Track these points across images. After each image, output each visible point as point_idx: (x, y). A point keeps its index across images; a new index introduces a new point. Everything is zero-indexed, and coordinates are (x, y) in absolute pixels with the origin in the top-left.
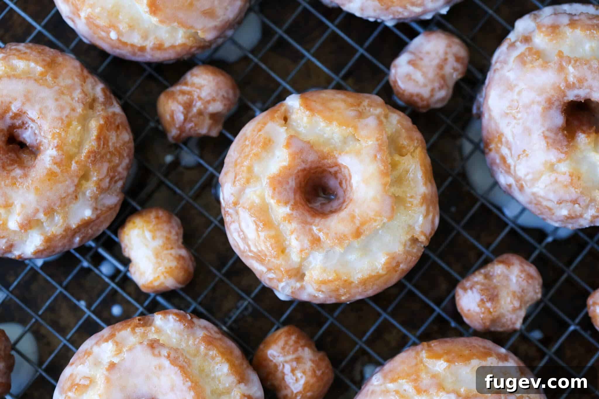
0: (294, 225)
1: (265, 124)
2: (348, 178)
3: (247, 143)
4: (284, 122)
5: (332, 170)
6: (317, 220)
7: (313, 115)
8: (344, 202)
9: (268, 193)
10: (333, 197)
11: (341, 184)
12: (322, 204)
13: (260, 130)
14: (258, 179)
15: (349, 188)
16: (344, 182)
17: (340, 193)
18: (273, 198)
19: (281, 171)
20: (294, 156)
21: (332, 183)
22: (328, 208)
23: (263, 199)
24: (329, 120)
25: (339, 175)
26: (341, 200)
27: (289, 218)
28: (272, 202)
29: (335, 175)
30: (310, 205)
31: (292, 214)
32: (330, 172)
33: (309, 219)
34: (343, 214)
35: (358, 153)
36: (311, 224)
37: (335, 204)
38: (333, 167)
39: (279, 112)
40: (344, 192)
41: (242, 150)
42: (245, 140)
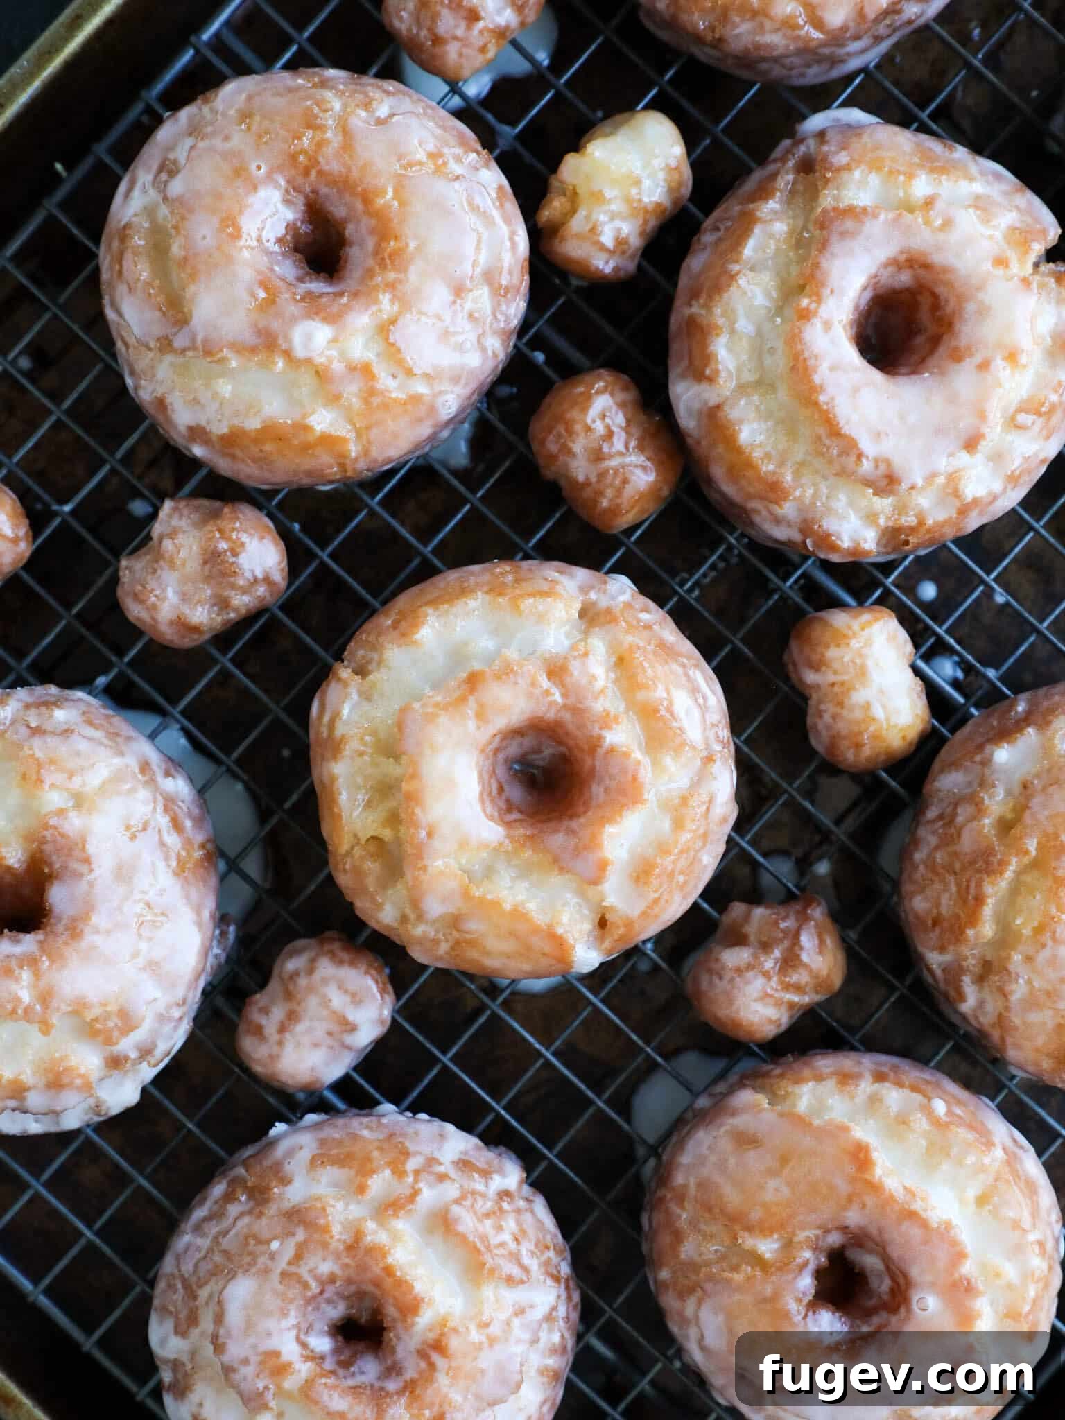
0: (599, 706)
1: (644, 914)
2: (485, 797)
3: (681, 879)
4: (607, 917)
5: (515, 815)
6: (551, 715)
7: (550, 926)
8: (497, 751)
9: (646, 773)
10: (517, 767)
11: (501, 789)
12: (539, 751)
13: (656, 901)
14: (665, 805)
15: (486, 777)
16: (495, 792)
17: (501, 772)
18: (639, 763)
19: (621, 816)
20: (593, 844)
21: (516, 793)
22: (528, 742)
23: (655, 763)
24: (518, 914)
25: (502, 804)
26: (501, 756)
27: (607, 721)
28: (637, 755)
29: (510, 807)
30: (563, 749)
31: (601, 728)
32: (521, 812)
33: (567, 716)
34: (500, 723)
35: (463, 844)
36: (565, 706)
37: (514, 749)
38: (516, 821)
39: (616, 937)
40: (494, 771)
41: (692, 863)
42: (685, 883)
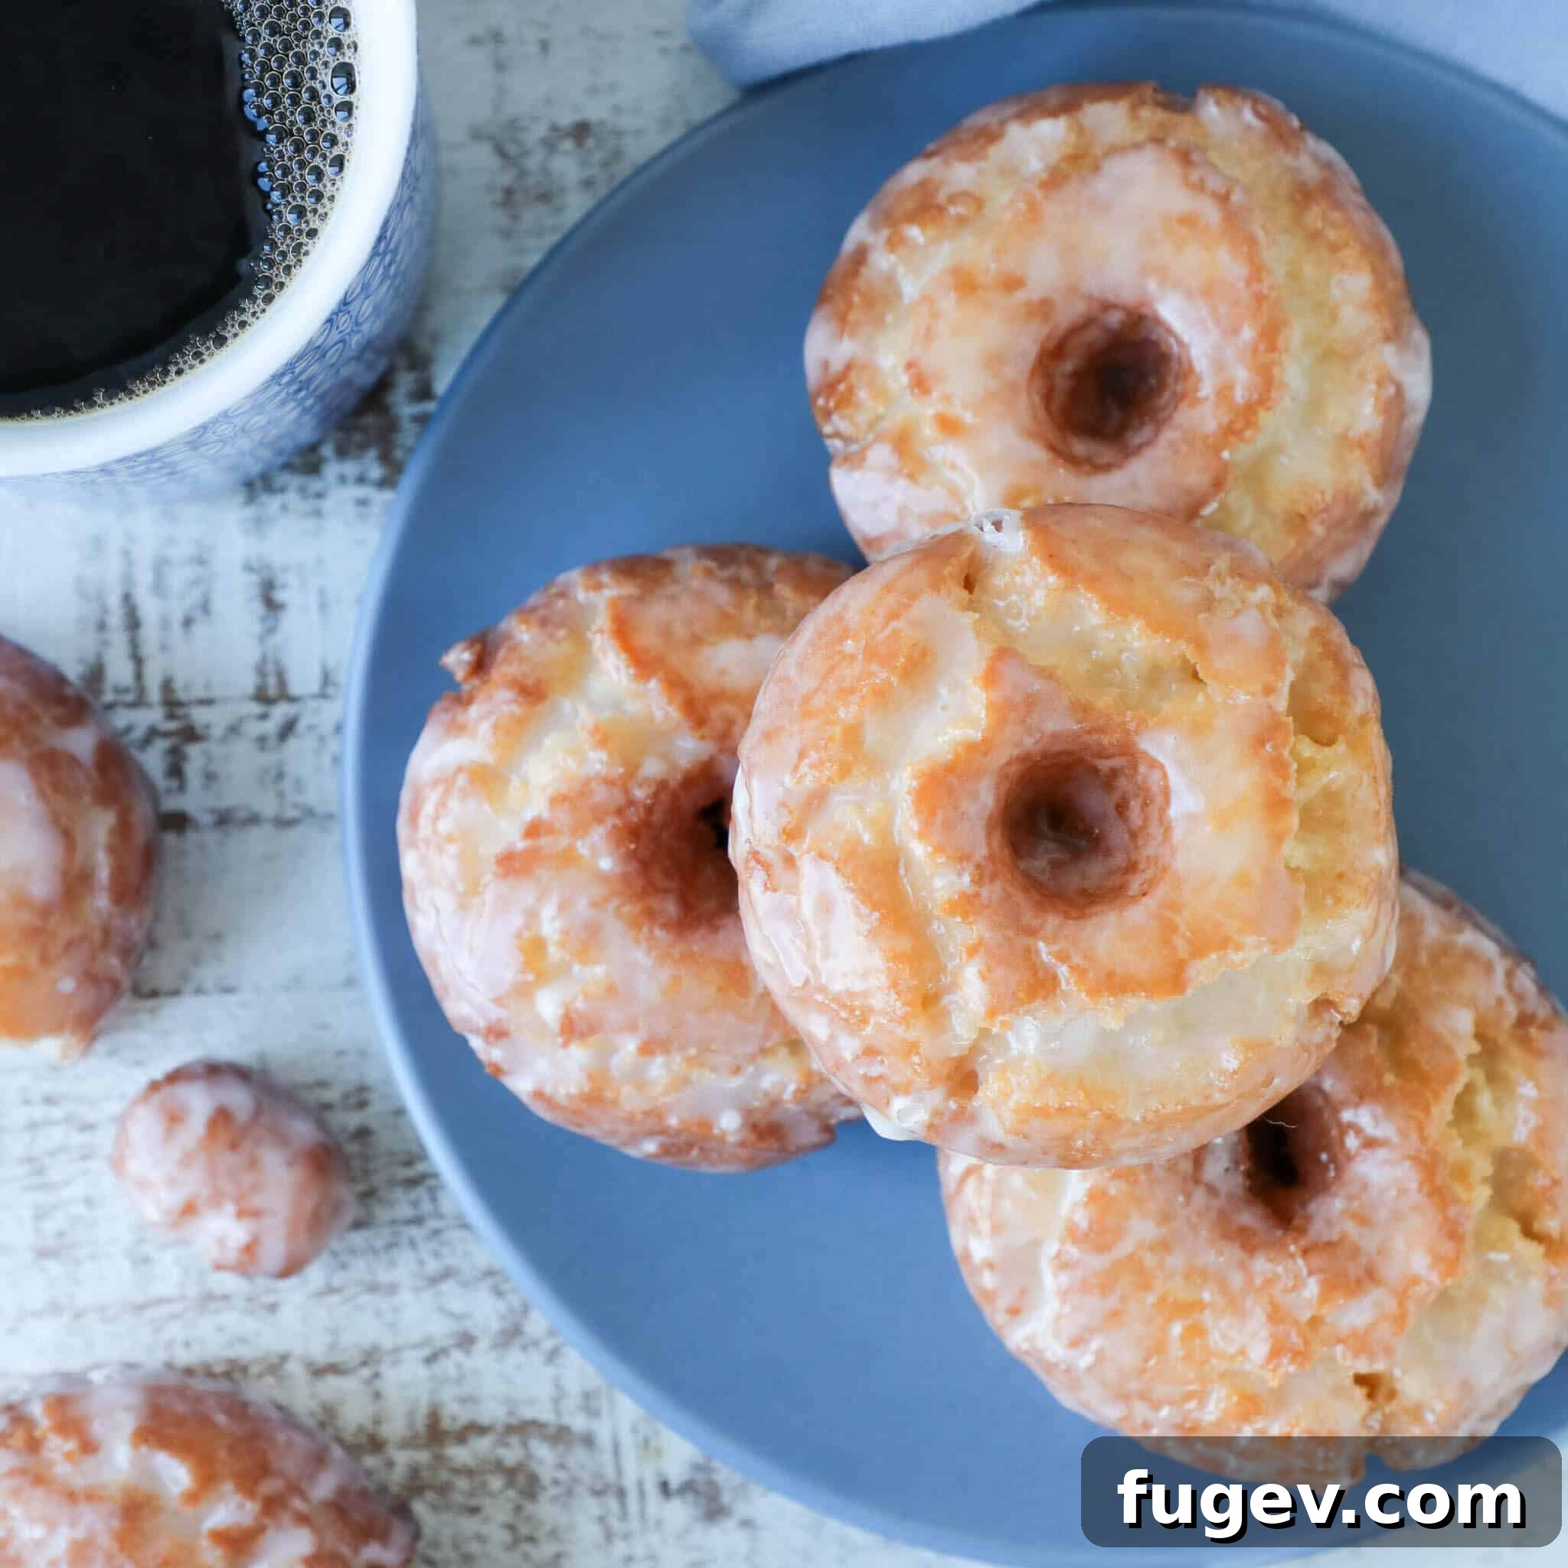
0: (978, 930)
1: (913, 596)
2: (1159, 799)
3: (849, 645)
4: (965, 594)
5: (1104, 765)
6: (1052, 921)
7: (1070, 587)
8: (1132, 867)
9: (906, 822)
10: (1083, 843)
11: (1122, 808)
12: (1056, 865)
13: (894, 616)
14: (878, 766)
15: (1154, 829)
16: (1135, 805)
17: (1117, 836)
18: (921, 835)
19: (957, 755)
20: (1001, 712)
21: (1094, 801)
22: (1072, 880)
23: (885, 833)
24: (1120, 608)
25: (1122, 783)
26: (1119, 860)
27: (966, 905)
28: (919, 849)
29: (1109, 780)
30: (1023, 865)
31: (977, 895)
32: (1096, 771)
33: (1029, 917)
34: (1137, 914)
36: (1032, 932)
37: (1095, 870)
38: (1108, 757)
39: (954, 561)
40: (1134, 836)
41: (832, 669)
42: (842, 639)
